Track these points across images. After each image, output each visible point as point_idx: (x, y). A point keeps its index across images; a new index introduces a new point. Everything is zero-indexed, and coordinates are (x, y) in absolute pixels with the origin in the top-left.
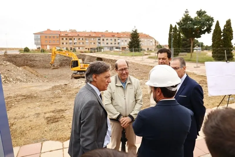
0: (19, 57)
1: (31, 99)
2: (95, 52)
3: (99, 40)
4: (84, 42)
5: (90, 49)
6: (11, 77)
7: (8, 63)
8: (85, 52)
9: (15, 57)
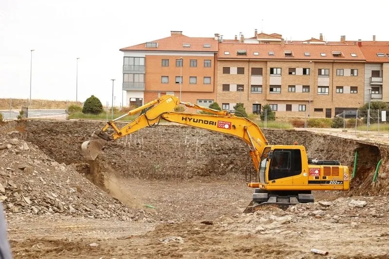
0: (66, 133)
1: (77, 253)
2: (351, 125)
3: (376, 74)
4: (310, 83)
5: (333, 114)
6: (28, 191)
7: (25, 146)
8: (312, 124)
9: (51, 130)
